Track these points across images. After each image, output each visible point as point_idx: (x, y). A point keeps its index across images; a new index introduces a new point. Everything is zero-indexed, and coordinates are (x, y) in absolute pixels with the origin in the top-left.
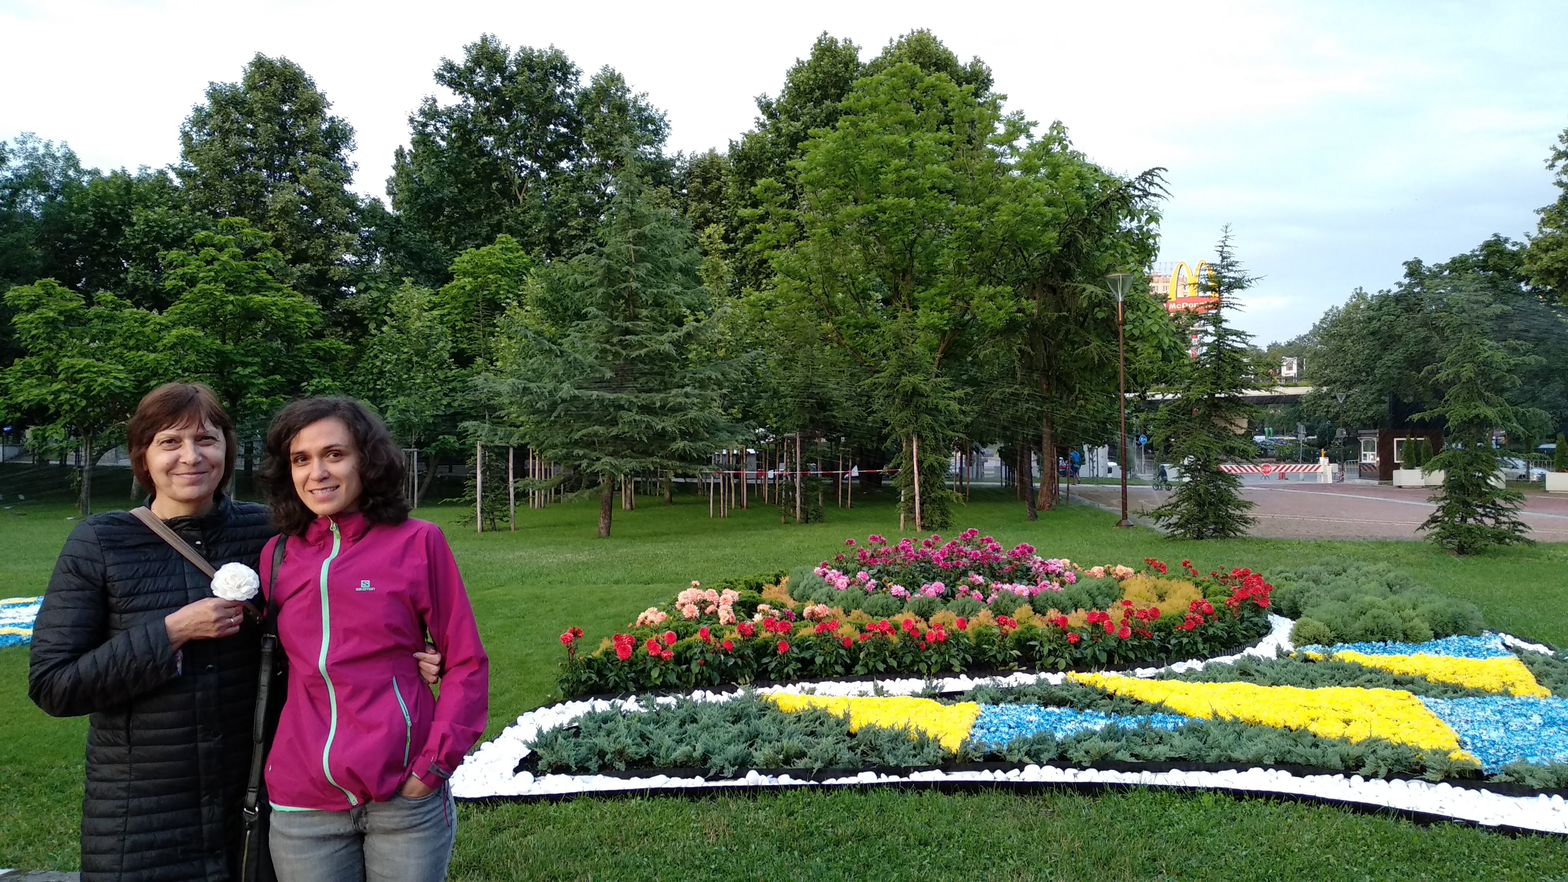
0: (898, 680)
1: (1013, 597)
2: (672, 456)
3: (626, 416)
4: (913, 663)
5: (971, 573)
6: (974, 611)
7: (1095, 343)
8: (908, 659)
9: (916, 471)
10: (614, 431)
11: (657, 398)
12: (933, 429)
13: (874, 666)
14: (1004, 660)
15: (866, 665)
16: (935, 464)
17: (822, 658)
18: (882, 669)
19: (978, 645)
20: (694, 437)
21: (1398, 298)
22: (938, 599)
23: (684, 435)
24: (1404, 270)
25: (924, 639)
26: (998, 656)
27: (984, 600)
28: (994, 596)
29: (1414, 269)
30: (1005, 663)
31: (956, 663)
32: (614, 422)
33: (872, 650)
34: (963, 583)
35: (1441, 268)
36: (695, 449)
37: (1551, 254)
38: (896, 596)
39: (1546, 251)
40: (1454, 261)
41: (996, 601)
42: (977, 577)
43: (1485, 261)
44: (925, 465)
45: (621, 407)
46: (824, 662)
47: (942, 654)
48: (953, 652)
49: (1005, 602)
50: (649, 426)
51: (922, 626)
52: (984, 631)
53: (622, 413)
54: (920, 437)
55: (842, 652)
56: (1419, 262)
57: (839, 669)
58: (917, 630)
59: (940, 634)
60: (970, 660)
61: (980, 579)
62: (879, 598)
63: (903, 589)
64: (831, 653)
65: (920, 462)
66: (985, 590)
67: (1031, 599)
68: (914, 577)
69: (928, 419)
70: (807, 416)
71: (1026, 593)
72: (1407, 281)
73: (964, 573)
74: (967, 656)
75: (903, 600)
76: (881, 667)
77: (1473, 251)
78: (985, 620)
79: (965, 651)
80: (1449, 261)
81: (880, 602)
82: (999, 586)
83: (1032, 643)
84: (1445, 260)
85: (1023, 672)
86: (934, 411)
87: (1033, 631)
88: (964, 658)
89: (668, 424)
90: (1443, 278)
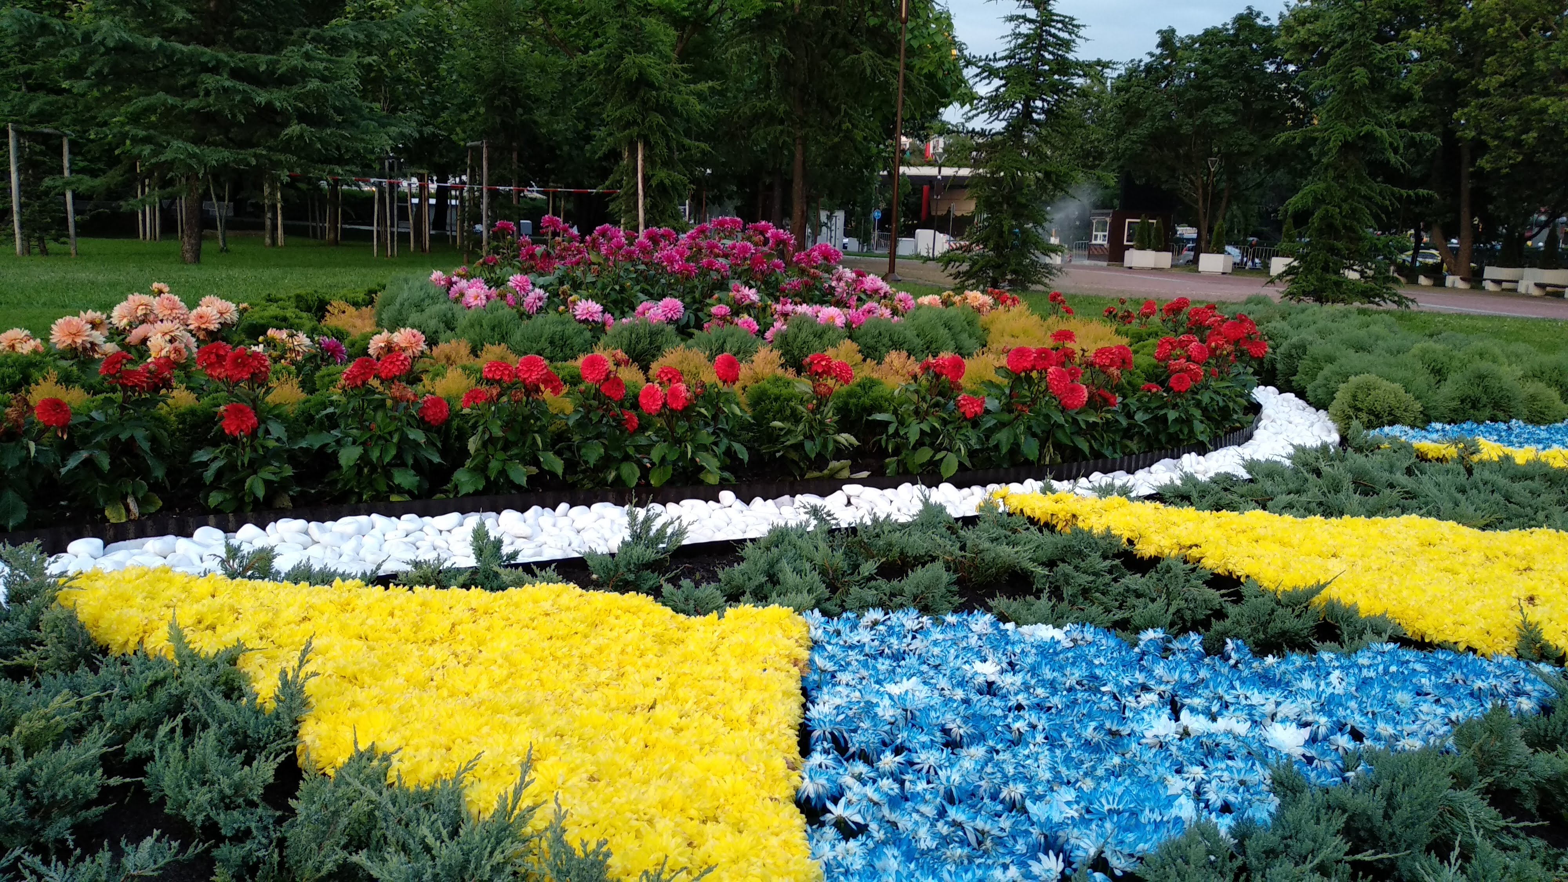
0: (563, 507)
1: (819, 329)
2: (287, 146)
3: (209, 81)
4: (606, 462)
5: (732, 283)
6: (745, 352)
7: (866, 53)
8: (594, 453)
9: (640, 192)
10: (192, 104)
11: (262, 61)
12: (665, 134)
13: (503, 472)
14: (819, 455)
15: (482, 469)
16: (667, 181)
17: (358, 451)
18: (523, 481)
19: (761, 419)
20: (317, 121)
21: (1149, 68)
22: (671, 328)
23: (303, 117)
24: (1157, 39)
25: (635, 406)
26: (808, 445)
27: (761, 333)
28: (779, 325)
29: (1167, 39)
30: (821, 462)
31: (711, 464)
32: (189, 90)
33: (498, 432)
34: (720, 301)
35: (1194, 40)
36: (320, 140)
37: (1308, 26)
38: (586, 321)
39: (1303, 24)
40: (1207, 32)
41: (784, 336)
42: (746, 291)
43: (1236, 35)
44: (654, 183)
45: (205, 68)
46: (364, 459)
47: (679, 441)
48: (705, 436)
49: (803, 335)
50: (247, 100)
51: (630, 375)
52: (774, 391)
53: (205, 77)
54: (647, 144)
55: (417, 435)
56: (1173, 31)
57: (406, 479)
58: (618, 382)
59: (674, 393)
60: (744, 454)
61: (753, 295)
62: (548, 323)
63: (598, 307)
64: (384, 439)
65: (646, 179)
66: (760, 313)
67: (851, 331)
68: (623, 289)
69: (660, 119)
70: (498, 120)
71: (840, 321)
72: (1158, 51)
73: (722, 285)
74: (736, 446)
75: (597, 329)
76: (520, 474)
77: (1225, 24)
78: (768, 371)
79: (731, 435)
80: (1201, 32)
81: (548, 330)
82: (789, 307)
83: (879, 417)
84: (1198, 32)
85: (864, 483)
86: (668, 110)
87: (876, 392)
88: (729, 453)
89: (278, 97)
90: (1194, 51)
